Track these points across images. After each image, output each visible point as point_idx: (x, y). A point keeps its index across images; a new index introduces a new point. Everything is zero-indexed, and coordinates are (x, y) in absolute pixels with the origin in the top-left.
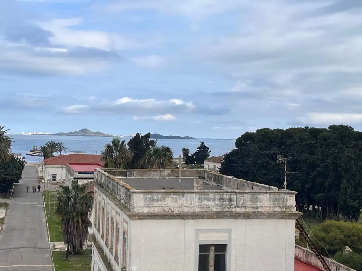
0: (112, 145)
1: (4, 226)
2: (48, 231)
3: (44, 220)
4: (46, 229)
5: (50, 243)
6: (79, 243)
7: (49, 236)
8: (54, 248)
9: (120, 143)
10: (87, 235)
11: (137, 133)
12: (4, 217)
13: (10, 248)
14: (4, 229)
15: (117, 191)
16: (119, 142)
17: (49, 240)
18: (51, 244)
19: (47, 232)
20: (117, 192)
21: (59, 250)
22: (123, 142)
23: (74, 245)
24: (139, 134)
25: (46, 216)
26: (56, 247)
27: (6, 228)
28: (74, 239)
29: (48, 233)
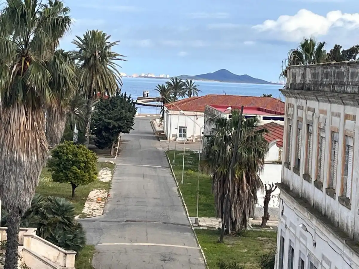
0: (300, 50)
1: (112, 193)
2: (183, 203)
3: (175, 189)
4: (180, 200)
5: (189, 218)
6: (241, 215)
7: (187, 210)
8: (197, 225)
9: (316, 47)
10: (255, 203)
11: (336, 45)
12: (110, 181)
13: (127, 221)
14: (112, 196)
15: (348, 79)
16: (314, 45)
17: (188, 214)
18: (192, 220)
19: (181, 203)
20: (348, 82)
21: (206, 228)
22: (321, 45)
23: (234, 219)
24: (339, 46)
25: (177, 183)
26: (200, 224)
27: (115, 195)
28: (233, 209)
29: (184, 206)
